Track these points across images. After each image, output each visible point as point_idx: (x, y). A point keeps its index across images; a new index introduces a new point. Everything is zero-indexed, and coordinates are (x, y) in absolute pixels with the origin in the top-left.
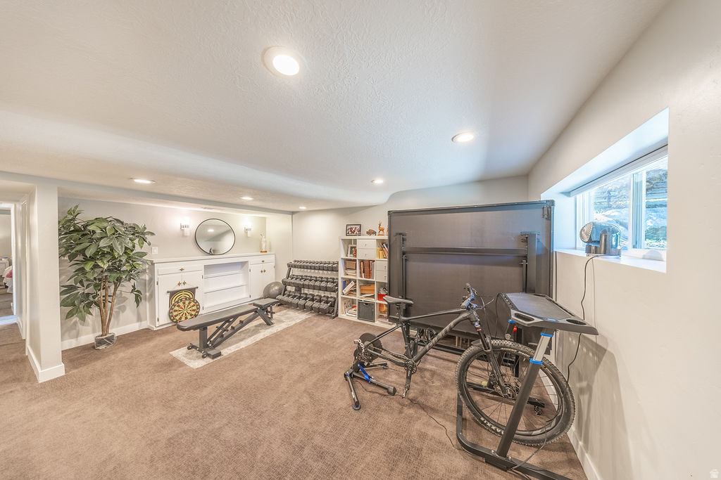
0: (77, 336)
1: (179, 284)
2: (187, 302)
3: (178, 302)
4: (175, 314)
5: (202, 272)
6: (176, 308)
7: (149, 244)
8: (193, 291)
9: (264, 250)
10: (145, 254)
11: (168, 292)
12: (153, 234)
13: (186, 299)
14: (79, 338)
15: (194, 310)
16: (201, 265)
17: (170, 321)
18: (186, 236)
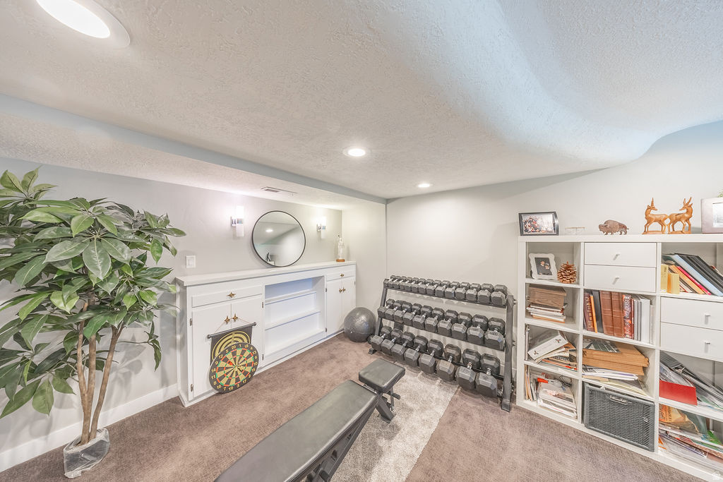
0: (48, 430)
1: (227, 321)
2: (239, 351)
3: (224, 353)
4: (219, 374)
5: (262, 298)
6: (222, 364)
7: (175, 252)
8: (247, 330)
9: (340, 259)
10: (166, 271)
11: (209, 337)
12: (180, 233)
13: (237, 346)
14: (50, 434)
15: (249, 365)
16: (260, 285)
17: (211, 388)
18: (239, 238)
